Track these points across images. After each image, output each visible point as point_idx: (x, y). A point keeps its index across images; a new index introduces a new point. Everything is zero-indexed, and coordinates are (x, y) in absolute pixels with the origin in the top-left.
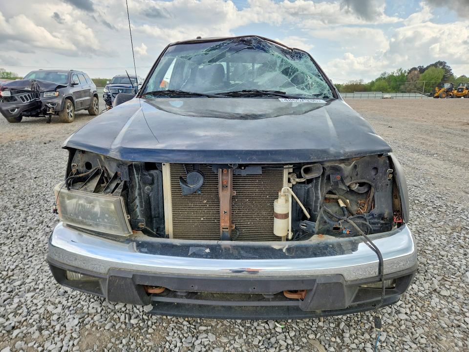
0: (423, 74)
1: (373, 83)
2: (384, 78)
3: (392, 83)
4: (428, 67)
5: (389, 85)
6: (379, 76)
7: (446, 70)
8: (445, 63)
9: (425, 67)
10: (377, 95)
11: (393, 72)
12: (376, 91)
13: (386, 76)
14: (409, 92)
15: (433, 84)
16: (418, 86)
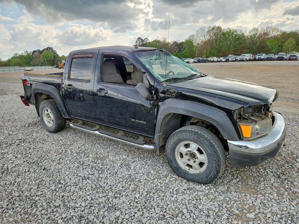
0: (42, 54)
1: (9, 60)
2: (17, 57)
3: (24, 61)
4: (43, 51)
5: (22, 62)
6: (12, 56)
7: (54, 52)
8: (52, 48)
9: (41, 50)
10: (16, 69)
11: (22, 53)
12: (14, 65)
13: (18, 55)
14: (37, 65)
15: (50, 61)
16: (42, 62)
